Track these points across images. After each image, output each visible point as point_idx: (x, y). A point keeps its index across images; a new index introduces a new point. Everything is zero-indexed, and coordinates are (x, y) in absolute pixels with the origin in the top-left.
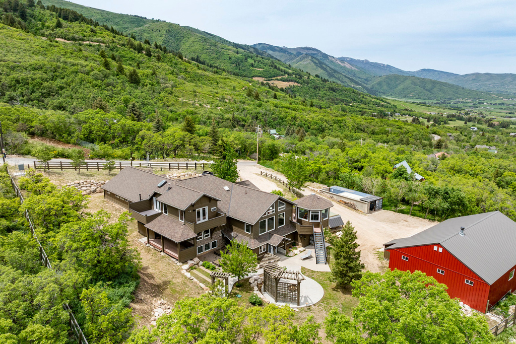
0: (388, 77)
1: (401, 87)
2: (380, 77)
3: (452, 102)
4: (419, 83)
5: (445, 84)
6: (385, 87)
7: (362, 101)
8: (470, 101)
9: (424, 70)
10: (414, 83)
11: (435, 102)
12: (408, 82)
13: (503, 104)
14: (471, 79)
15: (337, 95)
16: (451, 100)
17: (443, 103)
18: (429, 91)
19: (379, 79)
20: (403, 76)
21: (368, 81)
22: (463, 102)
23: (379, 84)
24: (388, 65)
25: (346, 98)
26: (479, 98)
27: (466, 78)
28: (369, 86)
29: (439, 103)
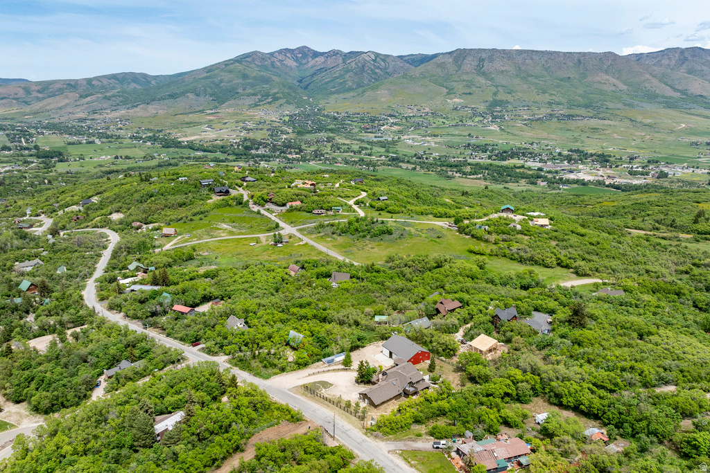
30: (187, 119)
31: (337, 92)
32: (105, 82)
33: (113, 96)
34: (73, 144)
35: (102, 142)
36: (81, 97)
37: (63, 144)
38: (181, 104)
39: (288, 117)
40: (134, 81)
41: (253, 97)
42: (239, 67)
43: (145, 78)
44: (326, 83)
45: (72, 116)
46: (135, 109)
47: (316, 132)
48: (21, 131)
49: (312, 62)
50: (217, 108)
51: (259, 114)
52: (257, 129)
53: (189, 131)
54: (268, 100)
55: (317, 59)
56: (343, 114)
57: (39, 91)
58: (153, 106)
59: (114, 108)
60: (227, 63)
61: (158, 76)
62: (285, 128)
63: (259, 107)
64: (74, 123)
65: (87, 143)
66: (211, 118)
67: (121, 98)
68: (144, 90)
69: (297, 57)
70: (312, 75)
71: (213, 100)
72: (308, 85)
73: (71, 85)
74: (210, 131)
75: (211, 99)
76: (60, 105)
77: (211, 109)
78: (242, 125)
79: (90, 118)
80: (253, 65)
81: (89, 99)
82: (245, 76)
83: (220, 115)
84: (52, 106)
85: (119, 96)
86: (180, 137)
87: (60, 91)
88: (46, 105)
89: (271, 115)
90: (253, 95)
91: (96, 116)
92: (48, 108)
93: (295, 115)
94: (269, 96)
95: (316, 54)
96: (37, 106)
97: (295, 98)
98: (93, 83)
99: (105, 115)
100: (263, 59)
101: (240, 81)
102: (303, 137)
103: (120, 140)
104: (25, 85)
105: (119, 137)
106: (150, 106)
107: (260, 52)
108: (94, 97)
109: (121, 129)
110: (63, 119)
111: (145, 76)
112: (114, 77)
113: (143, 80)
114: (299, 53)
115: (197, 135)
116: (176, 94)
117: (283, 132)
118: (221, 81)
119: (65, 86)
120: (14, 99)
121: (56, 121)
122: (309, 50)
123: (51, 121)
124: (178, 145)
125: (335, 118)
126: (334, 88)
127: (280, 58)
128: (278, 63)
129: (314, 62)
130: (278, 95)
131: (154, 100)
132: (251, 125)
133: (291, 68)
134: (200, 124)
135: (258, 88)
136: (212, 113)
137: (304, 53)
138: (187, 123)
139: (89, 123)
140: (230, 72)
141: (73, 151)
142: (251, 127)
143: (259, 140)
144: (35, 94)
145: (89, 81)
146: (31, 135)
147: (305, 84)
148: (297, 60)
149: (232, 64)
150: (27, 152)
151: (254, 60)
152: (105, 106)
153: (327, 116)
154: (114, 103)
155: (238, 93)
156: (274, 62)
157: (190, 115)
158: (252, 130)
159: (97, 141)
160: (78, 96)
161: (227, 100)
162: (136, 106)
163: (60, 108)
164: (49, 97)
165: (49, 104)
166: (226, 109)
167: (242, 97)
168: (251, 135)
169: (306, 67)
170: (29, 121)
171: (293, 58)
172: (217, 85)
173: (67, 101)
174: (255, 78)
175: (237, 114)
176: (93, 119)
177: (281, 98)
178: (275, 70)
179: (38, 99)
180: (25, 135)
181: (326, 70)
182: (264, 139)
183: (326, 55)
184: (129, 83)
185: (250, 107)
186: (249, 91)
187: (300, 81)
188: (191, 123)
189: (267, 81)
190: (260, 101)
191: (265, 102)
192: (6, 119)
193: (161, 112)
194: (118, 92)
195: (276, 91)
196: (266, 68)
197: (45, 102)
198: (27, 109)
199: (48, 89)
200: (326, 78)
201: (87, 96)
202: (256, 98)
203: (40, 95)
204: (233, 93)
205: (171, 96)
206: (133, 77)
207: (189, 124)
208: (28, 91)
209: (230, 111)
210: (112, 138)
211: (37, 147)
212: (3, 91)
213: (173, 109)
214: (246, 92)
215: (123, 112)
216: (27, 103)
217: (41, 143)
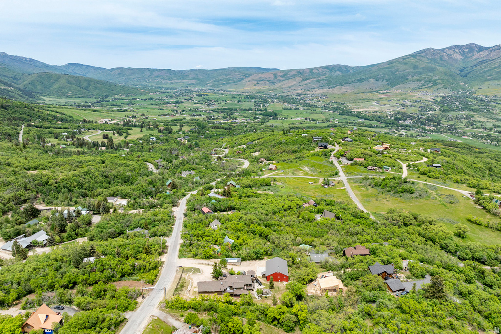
0: (39, 75)
1: (56, 86)
2: (29, 75)
3: (110, 98)
4: (74, 82)
5: (98, 82)
6: (39, 87)
8: (124, 97)
9: (71, 64)
10: (69, 82)
11: (95, 100)
12: (62, 81)
13: (151, 99)
14: (117, 74)
16: (109, 98)
17: (102, 101)
18: (85, 89)
19: (30, 79)
20: (57, 75)
21: (17, 80)
22: (120, 99)
23: (32, 83)
24: (30, 59)
26: (131, 92)
27: (113, 73)
28: (21, 86)
29: (99, 102)
30: (364, 96)
31: (492, 80)
32: (320, 71)
33: (322, 80)
34: (287, 109)
35: (304, 109)
36: (303, 80)
37: (281, 109)
38: (365, 86)
39: (441, 98)
40: (338, 70)
41: (418, 82)
42: (413, 60)
44: (485, 72)
45: (295, 92)
46: (333, 89)
47: (459, 111)
48: (263, 99)
49: (476, 55)
50: (389, 89)
51: (419, 95)
52: (411, 106)
53: (362, 104)
54: (429, 85)
55: (481, 53)
56: (491, 98)
57: (282, 76)
58: (345, 87)
59: (321, 88)
60: (404, 58)
61: (355, 67)
62: (435, 106)
63: (420, 90)
64: (294, 97)
65: (295, 109)
66: (382, 96)
67: (327, 82)
68: (343, 76)
69: (464, 52)
70: (474, 66)
71: (388, 84)
72: (468, 74)
73: (300, 73)
74: (376, 105)
75: (386, 83)
76: (290, 85)
77: (384, 90)
78: (401, 102)
79: (305, 93)
80: (424, 59)
81: (307, 81)
82: (416, 67)
83: (389, 94)
84: (285, 86)
85: (326, 80)
86: (354, 109)
87: (294, 76)
88: (283, 85)
89: (427, 96)
90: (418, 80)
91: (309, 92)
92: (283, 86)
93: (448, 97)
94: (431, 81)
95: (481, 49)
96: (278, 85)
97: (452, 83)
98: (313, 71)
99: (314, 92)
100: (434, 54)
101: (412, 70)
102: (447, 114)
103: (314, 108)
104: (275, 72)
105: (316, 106)
106: (343, 87)
107: (433, 49)
108: (310, 80)
109: (319, 101)
110: (289, 94)
111: (346, 67)
112: (327, 67)
113: (345, 69)
114: (467, 49)
115: (366, 108)
116: (363, 79)
117: (431, 109)
118: (397, 70)
119: (297, 73)
120: (267, 81)
121: (285, 94)
122: (476, 45)
123: (282, 94)
124: (350, 113)
125: (482, 100)
126: (490, 76)
127: (449, 53)
128: (446, 57)
129: (478, 55)
130: (438, 81)
131: (347, 83)
132: (408, 102)
133: (457, 61)
134: (372, 100)
136: (384, 93)
137: (472, 48)
138: (363, 100)
139: (302, 96)
140: (405, 64)
141: (285, 113)
142: (408, 104)
143: (409, 114)
144: (279, 78)
145: (311, 70)
146: (267, 103)
147: (465, 74)
148: (463, 54)
149: (408, 58)
150: (260, 112)
151: (426, 55)
152: (315, 86)
153: (476, 99)
154: (321, 84)
155: (407, 79)
156: (443, 56)
157: (368, 94)
158: (407, 106)
159: (301, 108)
160: (301, 79)
161: (398, 84)
162: (334, 87)
163: (290, 87)
164: (286, 79)
166: (395, 91)
167: (409, 82)
168: (405, 110)
169: (470, 59)
170: (271, 94)
171: (460, 52)
172: (393, 73)
173: (295, 82)
174: (423, 68)
175: (401, 95)
176: (306, 94)
177: (440, 83)
178: (442, 62)
179: (280, 81)
180: (264, 102)
181: (487, 62)
182: (413, 114)
183: (491, 49)
184: (335, 72)
185: (414, 89)
186: (416, 78)
187: (462, 71)
188: (366, 99)
189: (432, 70)
190: (423, 85)
191: (426, 86)
192: (260, 92)
193: (349, 91)
194: (326, 77)
195: (437, 78)
196: (435, 60)
197: (282, 83)
198: (272, 87)
199: (287, 75)
200: (485, 68)
201: (306, 80)
202: (420, 83)
203: (282, 79)
204: (403, 79)
205: (359, 81)
206: (339, 68)
207: (364, 100)
208: (276, 76)
209: (398, 92)
210: (311, 106)
211: (266, 110)
212: (263, 76)
213: (358, 89)
214: (414, 78)
215: (325, 90)
216: (273, 83)
217: (270, 108)
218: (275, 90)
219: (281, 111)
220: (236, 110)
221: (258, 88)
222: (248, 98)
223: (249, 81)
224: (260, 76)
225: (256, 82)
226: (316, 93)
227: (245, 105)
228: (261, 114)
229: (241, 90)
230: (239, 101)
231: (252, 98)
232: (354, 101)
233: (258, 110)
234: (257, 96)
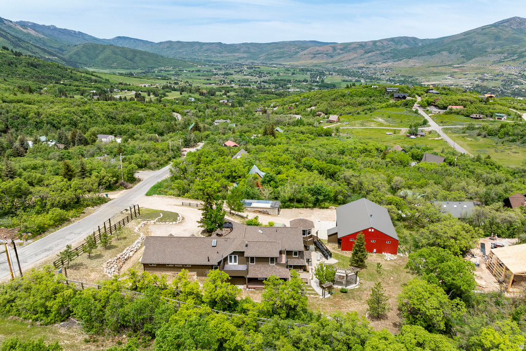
0: (85, 46)
1: (101, 57)
2: (75, 46)
3: (156, 70)
4: (120, 53)
5: (145, 53)
6: (84, 58)
7: (71, 77)
8: (171, 69)
9: (120, 37)
10: (114, 53)
11: (140, 71)
12: (108, 52)
13: (199, 71)
14: (166, 47)
15: (41, 71)
16: (155, 69)
17: (148, 72)
18: (131, 60)
19: (76, 49)
20: (101, 45)
21: (63, 51)
22: (166, 71)
23: (77, 54)
25: (53, 75)
26: (179, 65)
27: (161, 46)
28: (66, 57)
29: (144, 73)
30: (435, 70)
32: (385, 43)
33: (387, 53)
34: (346, 81)
35: (366, 82)
36: (365, 53)
37: (340, 81)
38: (435, 59)
40: (406, 43)
41: (499, 55)
43: (414, 41)
45: (356, 65)
46: (399, 62)
48: (320, 72)
50: (464, 63)
51: (500, 68)
52: (492, 80)
53: (433, 78)
54: (512, 58)
57: (341, 49)
58: (413, 60)
59: (386, 61)
60: (483, 28)
61: (425, 39)
63: (502, 64)
64: (355, 70)
66: (456, 70)
67: (392, 54)
68: (410, 49)
71: (463, 57)
73: (362, 45)
74: (450, 79)
75: (461, 56)
76: (350, 58)
77: (459, 64)
78: (480, 76)
79: (367, 66)
80: (508, 29)
81: (370, 54)
82: (497, 38)
83: (464, 68)
84: (345, 59)
85: (391, 53)
86: (424, 82)
87: (355, 49)
88: (342, 58)
89: (511, 69)
90: (500, 53)
91: (371, 66)
92: (343, 60)
94: (517, 54)
96: (336, 58)
98: (377, 44)
99: (377, 65)
100: (520, 23)
101: (493, 42)
103: (378, 81)
104: (334, 46)
105: (380, 79)
106: (411, 60)
107: (519, 18)
108: (374, 53)
109: (384, 74)
110: (349, 67)
111: (415, 39)
112: (392, 40)
113: (413, 42)
115: (438, 81)
116: (434, 52)
117: (516, 83)
118: (475, 42)
119: (358, 46)
120: (325, 54)
121: (345, 68)
123: (342, 68)
130: (525, 53)
131: (415, 56)
132: (488, 76)
134: (445, 74)
135: (507, 48)
136: (458, 67)
138: (434, 73)
139: (364, 70)
140: (485, 34)
142: (488, 78)
143: (490, 87)
144: (338, 51)
145: (374, 42)
146: (324, 75)
149: (488, 28)
151: (511, 24)
152: (379, 60)
154: (386, 58)
155: (486, 52)
157: (440, 68)
158: (487, 80)
159: (362, 81)
160: (363, 52)
161: (475, 57)
162: (401, 60)
163: (350, 60)
164: (346, 52)
165: (344, 57)
166: (470, 64)
167: (489, 55)
168: (485, 84)
170: (328, 67)
172: (470, 46)
173: (356, 55)
174: (507, 39)
175: (480, 68)
176: (367, 68)
179: (339, 54)
180: (320, 75)
182: (495, 87)
184: (402, 44)
185: (494, 63)
186: (498, 50)
188: (438, 73)
189: (517, 41)
190: (505, 58)
191: (510, 59)
192: (316, 66)
193: (418, 64)
194: (391, 50)
195: (524, 50)
196: (521, 31)
197: (341, 56)
198: (330, 60)
199: (347, 47)
201: (369, 52)
202: (502, 56)
203: (341, 52)
204: (482, 52)
205: (429, 53)
206: (406, 40)
207: (436, 74)
208: (334, 49)
209: (475, 66)
210: (374, 79)
211: (323, 81)
212: (320, 49)
213: (428, 63)
214: (494, 50)
215: (390, 64)
216: (332, 57)
217: (328, 80)
218: (333, 63)
219: (340, 83)
220: (289, 81)
221: (315, 61)
222: (303, 71)
223: (305, 54)
224: (317, 49)
225: (313, 56)
226: (380, 66)
227: (300, 77)
228: (317, 86)
229: (296, 63)
230: (293, 74)
231: (308, 71)
232: (422, 75)
233: (314, 82)
234: (314, 69)
